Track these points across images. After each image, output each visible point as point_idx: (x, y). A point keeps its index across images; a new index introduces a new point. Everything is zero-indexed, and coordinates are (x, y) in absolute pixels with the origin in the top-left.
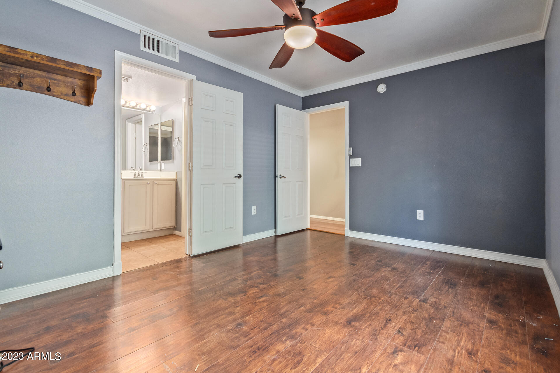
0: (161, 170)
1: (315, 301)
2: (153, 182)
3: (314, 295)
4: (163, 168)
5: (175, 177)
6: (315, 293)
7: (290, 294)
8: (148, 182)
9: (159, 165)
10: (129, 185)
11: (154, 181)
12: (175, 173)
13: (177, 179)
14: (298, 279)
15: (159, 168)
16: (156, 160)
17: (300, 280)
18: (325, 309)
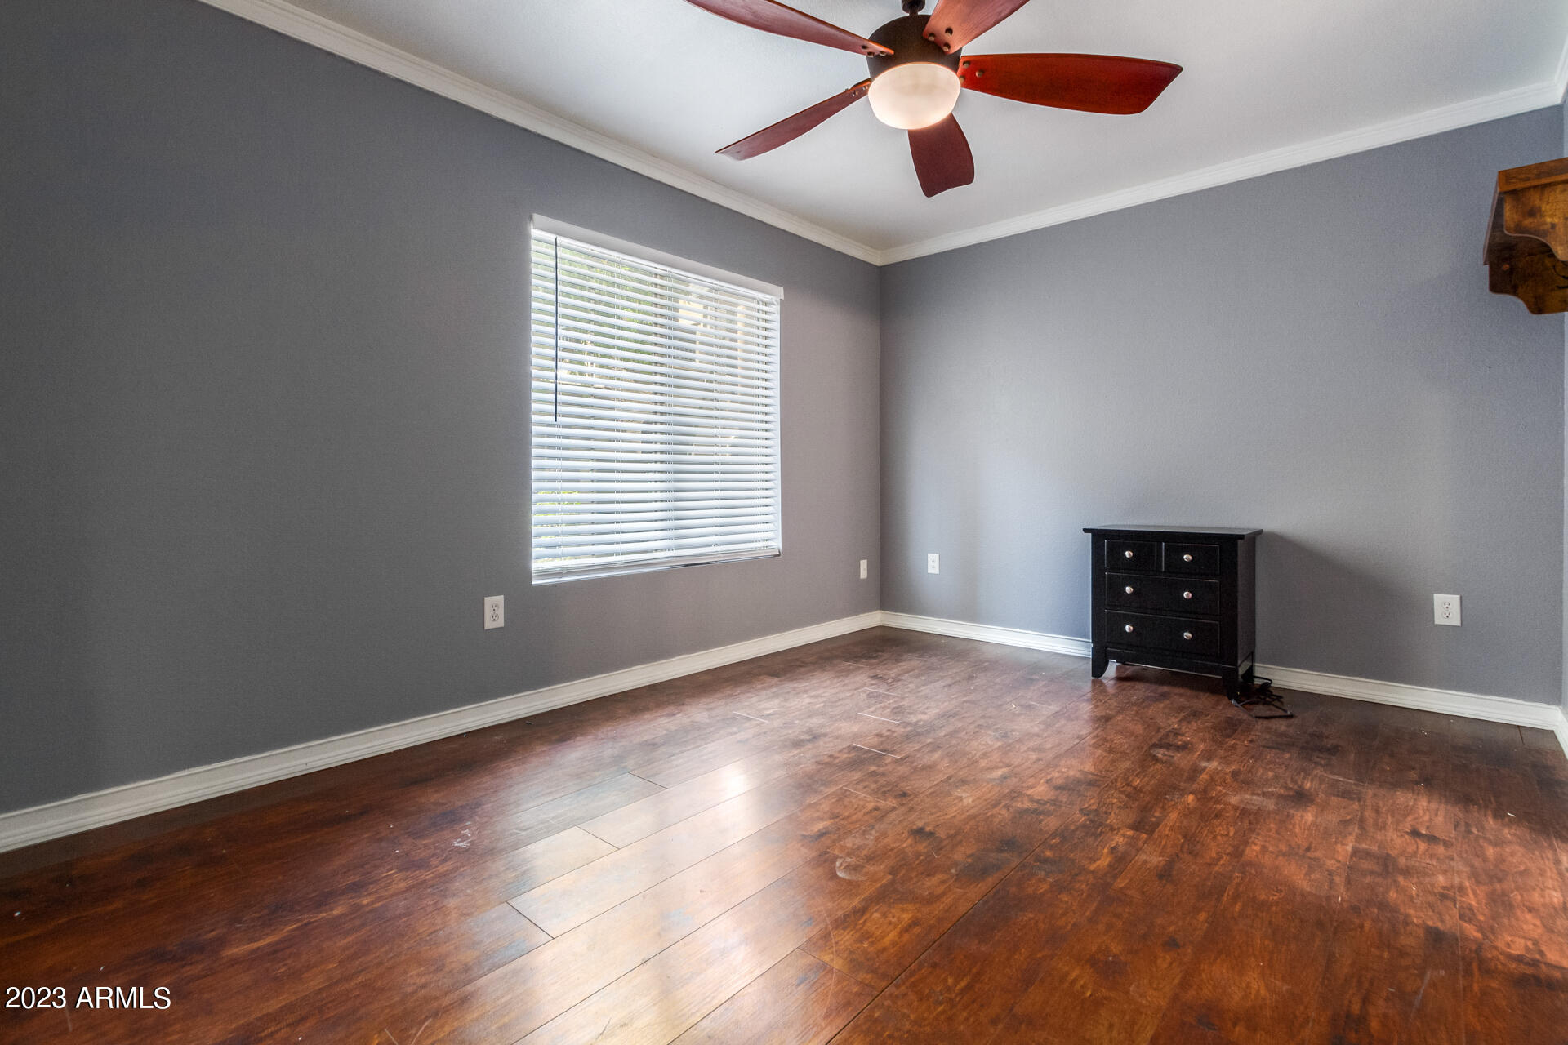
1: (873, 768)
3: (876, 782)
6: (874, 786)
7: (935, 783)
14: (928, 829)
17: (920, 824)
18: (853, 754)
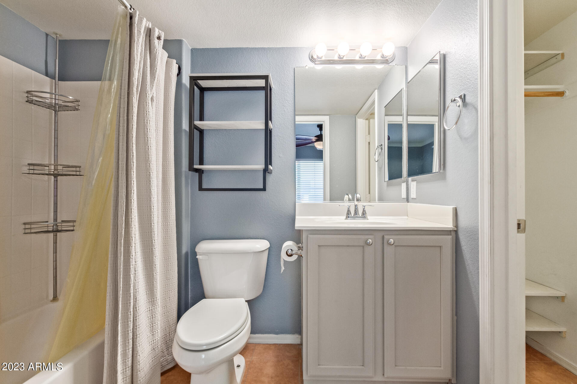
0: (408, 200)
2: (383, 237)
4: (413, 195)
5: (449, 225)
8: (367, 237)
9: (404, 185)
10: (319, 246)
11: (386, 237)
12: (449, 209)
13: (456, 232)
15: (404, 195)
16: (400, 176)
